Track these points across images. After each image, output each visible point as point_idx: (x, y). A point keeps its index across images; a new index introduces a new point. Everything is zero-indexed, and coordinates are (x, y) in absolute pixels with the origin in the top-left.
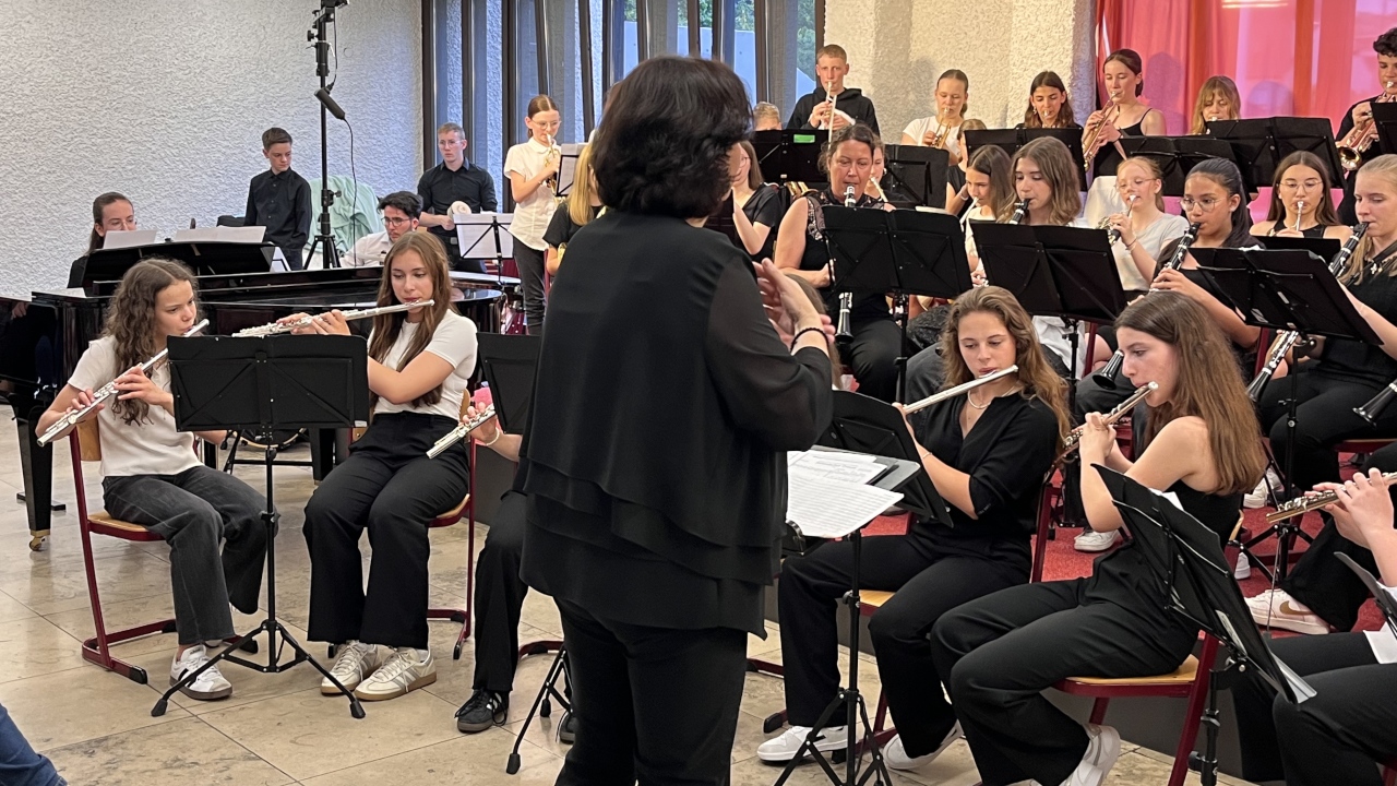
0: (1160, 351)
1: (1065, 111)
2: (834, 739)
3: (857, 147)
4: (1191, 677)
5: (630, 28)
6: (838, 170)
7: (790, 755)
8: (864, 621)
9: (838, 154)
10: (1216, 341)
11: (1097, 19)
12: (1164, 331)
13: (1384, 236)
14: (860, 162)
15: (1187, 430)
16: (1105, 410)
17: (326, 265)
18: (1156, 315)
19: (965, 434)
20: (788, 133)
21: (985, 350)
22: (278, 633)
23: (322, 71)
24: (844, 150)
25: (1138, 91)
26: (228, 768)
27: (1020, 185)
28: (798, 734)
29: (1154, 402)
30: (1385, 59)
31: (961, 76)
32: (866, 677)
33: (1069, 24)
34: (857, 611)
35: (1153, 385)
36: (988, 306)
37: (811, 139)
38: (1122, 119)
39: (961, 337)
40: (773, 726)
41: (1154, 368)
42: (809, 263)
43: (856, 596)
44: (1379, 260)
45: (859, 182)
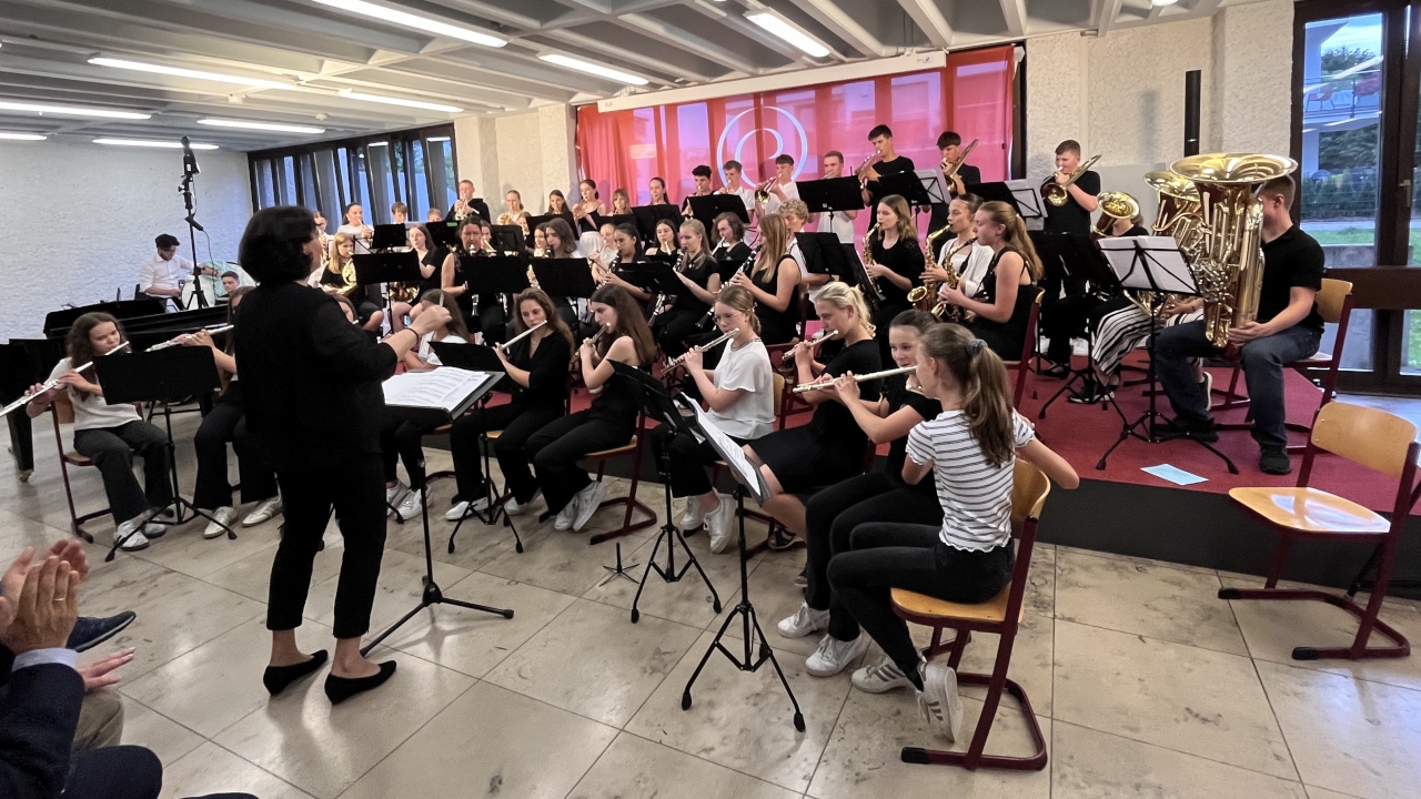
0: (609, 310)
1: (564, 205)
2: (481, 504)
3: (473, 227)
4: (633, 446)
5: (363, 175)
6: (465, 238)
7: (460, 515)
8: (490, 445)
9: (464, 230)
10: (631, 302)
11: (579, 166)
12: (610, 301)
13: (694, 252)
14: (475, 233)
15: (625, 341)
16: (591, 337)
17: (200, 306)
18: (606, 295)
19: (531, 356)
20: (444, 223)
21: (532, 317)
22: (182, 504)
23: (189, 206)
24: (467, 229)
25: (597, 196)
26: (155, 580)
27: (550, 239)
28: (464, 504)
29: (610, 331)
30: (697, 177)
31: (515, 192)
32: (495, 472)
33: (567, 168)
34: (487, 441)
35: (608, 324)
36: (532, 296)
37: (456, 224)
38: (589, 208)
39: (522, 311)
40: (455, 501)
41: (608, 317)
42: (457, 283)
43: (485, 435)
44: (692, 262)
45: (476, 243)
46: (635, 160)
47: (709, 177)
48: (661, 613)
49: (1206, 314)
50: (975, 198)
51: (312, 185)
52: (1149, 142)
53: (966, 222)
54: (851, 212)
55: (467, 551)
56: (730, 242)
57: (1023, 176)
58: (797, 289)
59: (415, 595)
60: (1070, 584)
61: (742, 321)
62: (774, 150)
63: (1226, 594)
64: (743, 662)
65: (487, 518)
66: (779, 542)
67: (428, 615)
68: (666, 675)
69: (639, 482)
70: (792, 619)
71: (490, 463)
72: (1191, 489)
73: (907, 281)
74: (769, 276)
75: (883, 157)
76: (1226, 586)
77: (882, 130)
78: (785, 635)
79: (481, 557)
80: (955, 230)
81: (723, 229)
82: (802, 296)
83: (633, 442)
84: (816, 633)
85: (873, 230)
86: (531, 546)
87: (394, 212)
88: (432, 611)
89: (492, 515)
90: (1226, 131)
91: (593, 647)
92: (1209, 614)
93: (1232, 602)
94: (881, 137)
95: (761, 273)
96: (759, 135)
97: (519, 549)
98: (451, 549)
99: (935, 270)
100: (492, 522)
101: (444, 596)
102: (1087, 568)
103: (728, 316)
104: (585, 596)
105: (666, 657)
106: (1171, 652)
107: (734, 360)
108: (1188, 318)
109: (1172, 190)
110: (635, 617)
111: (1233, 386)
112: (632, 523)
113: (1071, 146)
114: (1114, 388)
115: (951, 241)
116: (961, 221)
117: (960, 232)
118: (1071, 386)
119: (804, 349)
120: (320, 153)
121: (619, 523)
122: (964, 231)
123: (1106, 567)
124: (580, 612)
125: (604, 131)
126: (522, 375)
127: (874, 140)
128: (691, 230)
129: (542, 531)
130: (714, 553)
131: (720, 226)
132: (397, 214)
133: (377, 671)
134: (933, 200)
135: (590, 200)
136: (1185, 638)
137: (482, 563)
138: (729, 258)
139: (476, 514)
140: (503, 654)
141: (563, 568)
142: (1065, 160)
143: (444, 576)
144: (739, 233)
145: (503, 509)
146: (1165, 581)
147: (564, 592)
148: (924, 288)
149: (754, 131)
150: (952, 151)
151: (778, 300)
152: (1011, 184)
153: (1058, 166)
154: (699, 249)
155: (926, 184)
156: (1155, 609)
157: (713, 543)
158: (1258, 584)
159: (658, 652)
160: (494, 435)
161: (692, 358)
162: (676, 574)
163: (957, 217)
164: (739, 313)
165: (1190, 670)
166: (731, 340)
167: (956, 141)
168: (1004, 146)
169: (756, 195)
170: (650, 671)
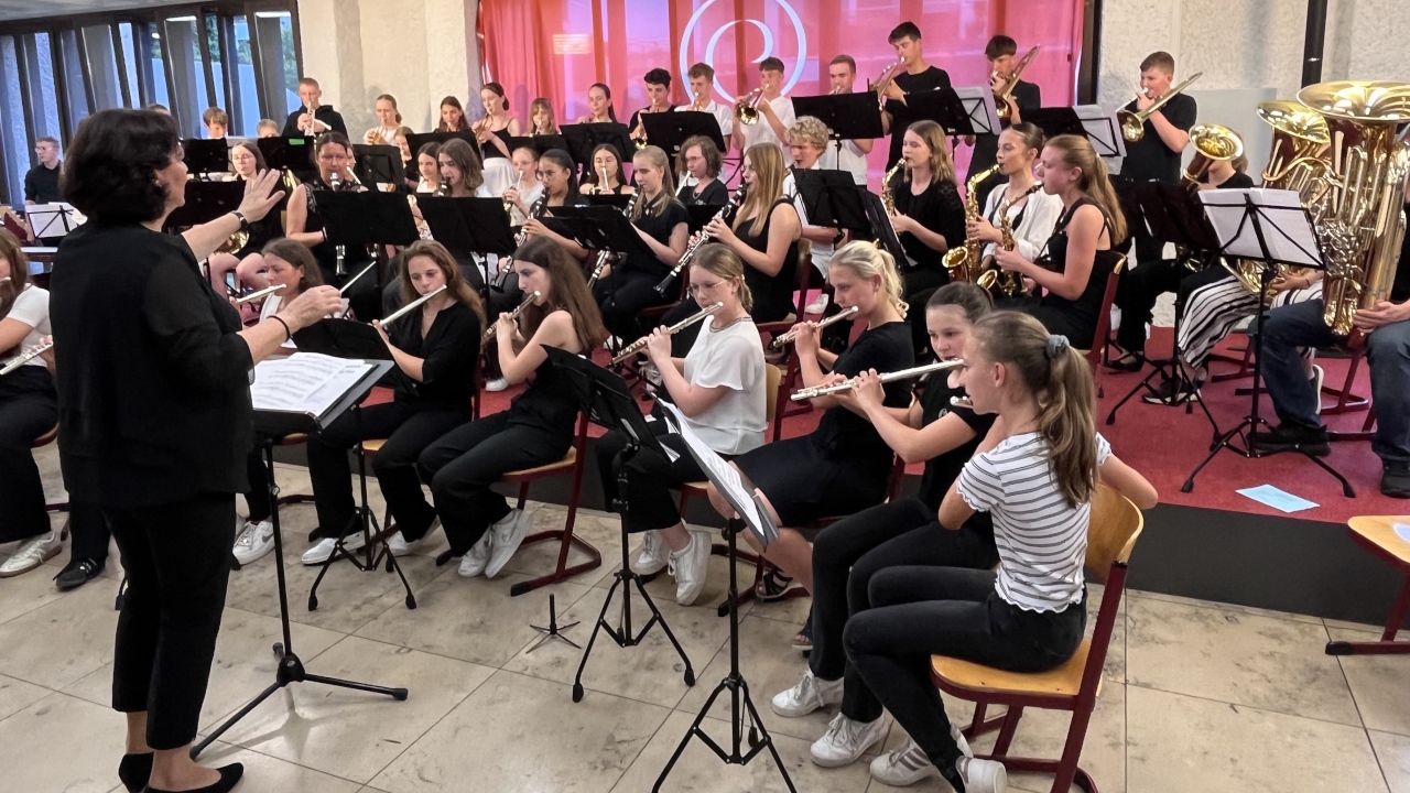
0: (539, 273)
1: (461, 119)
3: (336, 148)
4: (571, 461)
5: (157, 63)
6: (324, 163)
9: (323, 152)
10: (571, 262)
11: (482, 63)
12: (541, 261)
13: (652, 192)
14: (339, 157)
15: (561, 318)
16: (510, 310)
18: (535, 252)
19: (424, 335)
20: (283, 139)
21: (425, 280)
24: (327, 150)
25: (506, 107)
27: (444, 169)
28: (329, 543)
29: (539, 303)
30: (651, 86)
31: (389, 98)
33: (465, 65)
34: (361, 453)
35: (537, 292)
36: (425, 252)
37: (302, 142)
38: (496, 124)
40: (315, 538)
41: (536, 283)
42: (309, 228)
43: (361, 445)
44: (650, 206)
45: (339, 170)
46: (562, 56)
47: (667, 85)
48: (614, 687)
49: (1325, 290)
50: (1033, 127)
51: (80, 76)
52: (1256, 61)
53: (1021, 161)
54: (864, 142)
55: (333, 608)
56: (701, 177)
57: (1093, 100)
58: (795, 248)
59: (264, 670)
60: (1145, 640)
61: (727, 292)
62: (761, 50)
63: (1335, 649)
64: (730, 752)
65: (363, 561)
66: (772, 589)
67: (284, 698)
68: (624, 772)
69: (578, 510)
70: (792, 692)
71: (367, 483)
72: (1299, 517)
73: (940, 238)
74: (757, 228)
75: (909, 65)
76: (1335, 640)
77: (908, 29)
78: (783, 714)
79: (356, 615)
80: (1006, 171)
81: (694, 158)
82: (802, 256)
83: (571, 456)
84: (824, 710)
85: (895, 169)
86: (428, 599)
87: (207, 123)
88: (289, 693)
89: (371, 557)
90: (1355, 48)
91: (521, 737)
92: (1314, 675)
93: (1341, 658)
94: (907, 39)
95: (745, 225)
96: (740, 29)
97: (411, 603)
98: (313, 605)
99: (981, 225)
100: (370, 567)
101: (308, 671)
102: (1166, 619)
103: (709, 285)
104: (506, 667)
105: (623, 748)
106: (1270, 723)
107: (713, 347)
108: (1301, 296)
109: (1290, 127)
110: (578, 693)
111: (1348, 384)
112: (568, 566)
113: (1161, 60)
114: (1200, 384)
115: (1001, 188)
116: (1013, 159)
117: (1014, 174)
118: (1149, 383)
119: (807, 332)
120: (91, 29)
121: (549, 566)
122: (1018, 173)
123: (1189, 617)
124: (501, 688)
125: (519, 15)
126: (413, 364)
127: (897, 44)
128: (647, 160)
129: (442, 578)
130: (681, 605)
131: (689, 154)
132: (213, 126)
133: (217, 777)
134: (977, 129)
135: (495, 114)
136: (1287, 705)
137: (359, 624)
138: (701, 203)
139: (346, 555)
140: (393, 750)
141: (473, 629)
142: (1151, 78)
143: (307, 642)
144: (714, 167)
145: (387, 550)
146: (1260, 633)
147: (477, 661)
148: (966, 250)
149: (733, 23)
150: (1005, 63)
151: (770, 259)
152: (1082, 111)
153: (1143, 87)
154: (660, 188)
155: (968, 107)
156: (1250, 670)
157: (681, 592)
158: (1372, 635)
159: (611, 740)
160: (373, 446)
161: (657, 342)
162: (635, 634)
163: (1008, 154)
164: (724, 281)
165: (1292, 746)
166: (710, 319)
167: (1011, 49)
168: (1070, 58)
169: (739, 114)
170: (601, 767)
